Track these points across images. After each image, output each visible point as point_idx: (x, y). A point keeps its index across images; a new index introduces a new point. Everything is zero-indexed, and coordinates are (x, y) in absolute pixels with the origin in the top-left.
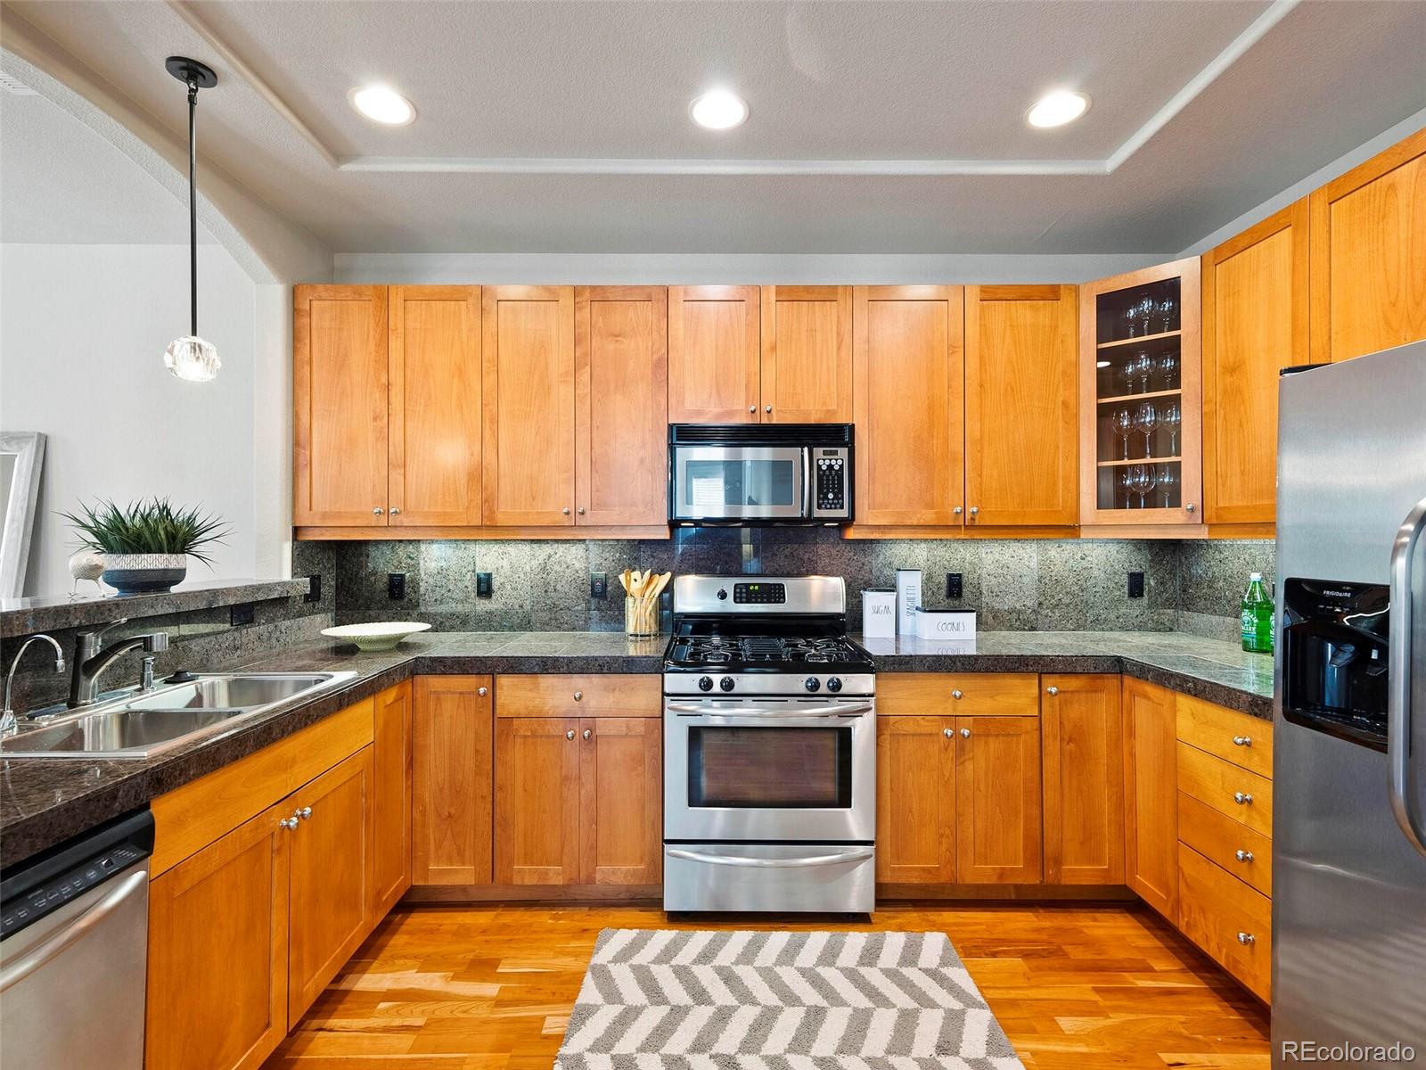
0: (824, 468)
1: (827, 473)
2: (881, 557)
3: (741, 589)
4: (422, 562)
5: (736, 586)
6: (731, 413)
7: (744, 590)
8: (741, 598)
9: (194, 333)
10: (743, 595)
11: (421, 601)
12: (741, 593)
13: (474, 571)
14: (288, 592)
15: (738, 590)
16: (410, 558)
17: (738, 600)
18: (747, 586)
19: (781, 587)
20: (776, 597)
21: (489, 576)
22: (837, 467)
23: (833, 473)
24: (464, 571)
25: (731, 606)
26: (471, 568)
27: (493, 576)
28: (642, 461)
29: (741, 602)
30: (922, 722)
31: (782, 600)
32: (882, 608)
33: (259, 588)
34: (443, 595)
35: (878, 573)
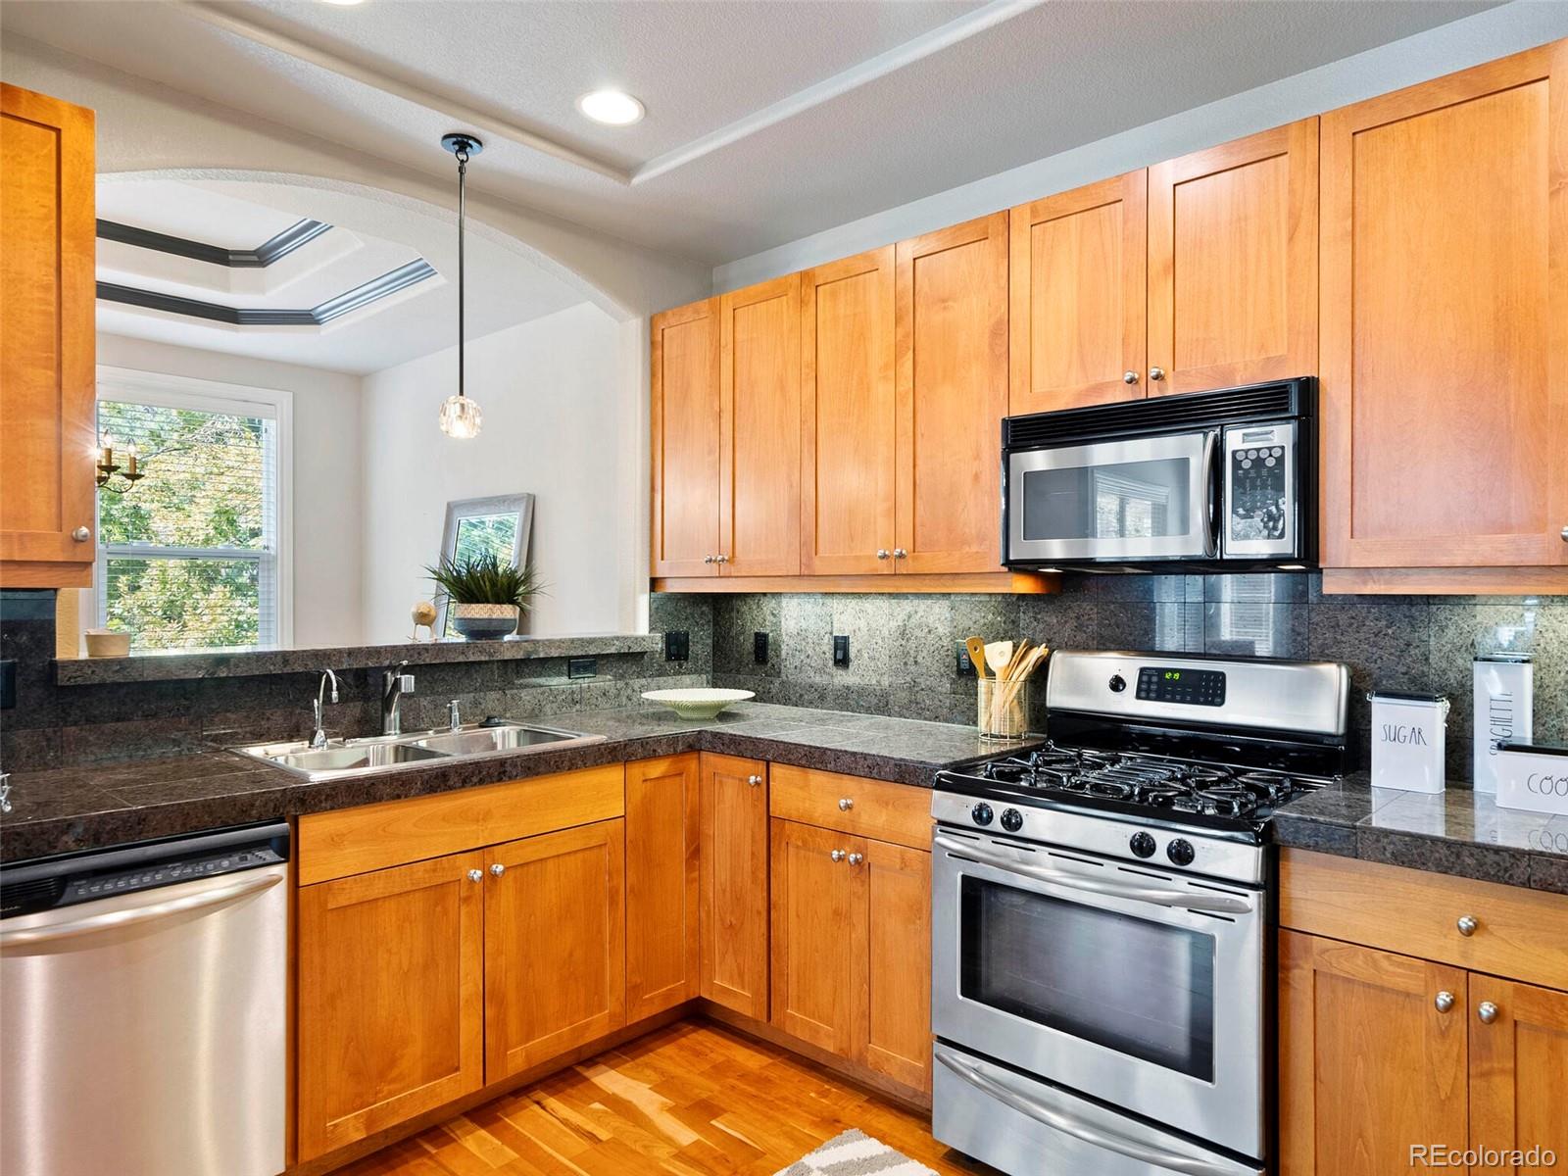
0: (1247, 464)
1: (1253, 474)
2: (1451, 632)
3: (1150, 676)
4: (783, 620)
5: (1143, 671)
6: (1099, 388)
7: (1155, 679)
8: (1148, 691)
9: (461, 393)
10: (1153, 686)
11: (782, 667)
12: (1149, 682)
13: (831, 633)
14: (630, 648)
15: (1145, 678)
16: (773, 614)
17: (1143, 694)
18: (1161, 671)
19: (1219, 679)
20: (1206, 695)
21: (846, 639)
22: (1271, 462)
23: (1264, 472)
24: (822, 632)
25: (1127, 704)
26: (828, 628)
27: (851, 640)
28: (976, 477)
29: (1148, 698)
30: (1385, 964)
31: (1219, 700)
32: (1407, 732)
33: (591, 641)
34: (802, 661)
35: (1444, 665)
